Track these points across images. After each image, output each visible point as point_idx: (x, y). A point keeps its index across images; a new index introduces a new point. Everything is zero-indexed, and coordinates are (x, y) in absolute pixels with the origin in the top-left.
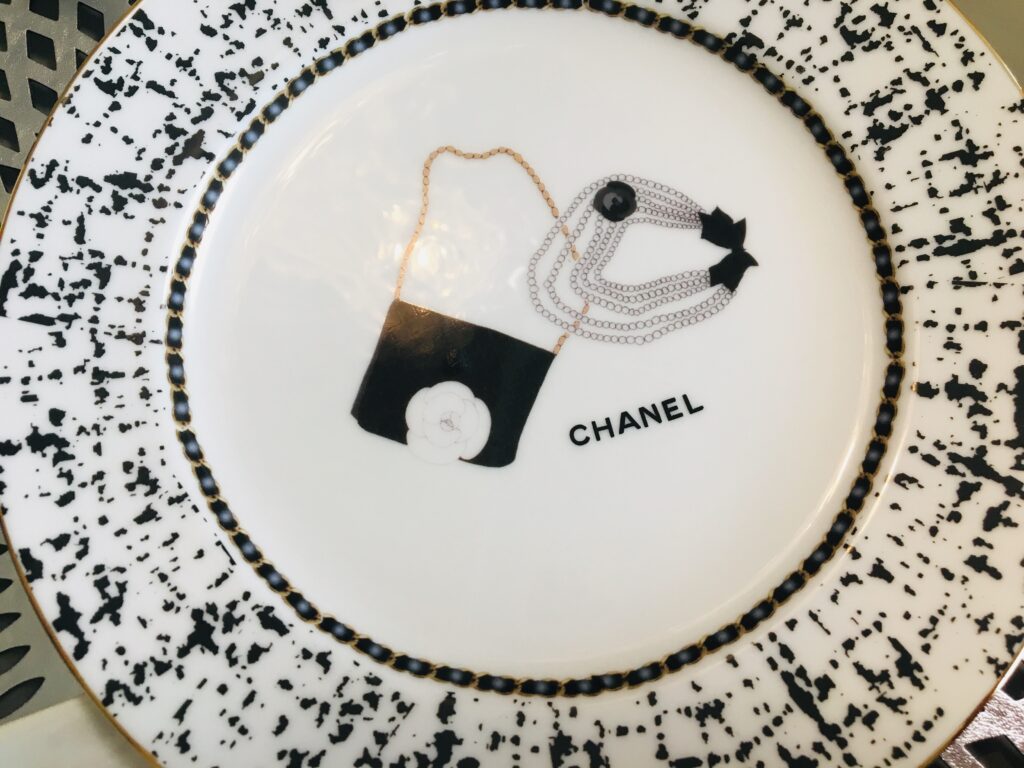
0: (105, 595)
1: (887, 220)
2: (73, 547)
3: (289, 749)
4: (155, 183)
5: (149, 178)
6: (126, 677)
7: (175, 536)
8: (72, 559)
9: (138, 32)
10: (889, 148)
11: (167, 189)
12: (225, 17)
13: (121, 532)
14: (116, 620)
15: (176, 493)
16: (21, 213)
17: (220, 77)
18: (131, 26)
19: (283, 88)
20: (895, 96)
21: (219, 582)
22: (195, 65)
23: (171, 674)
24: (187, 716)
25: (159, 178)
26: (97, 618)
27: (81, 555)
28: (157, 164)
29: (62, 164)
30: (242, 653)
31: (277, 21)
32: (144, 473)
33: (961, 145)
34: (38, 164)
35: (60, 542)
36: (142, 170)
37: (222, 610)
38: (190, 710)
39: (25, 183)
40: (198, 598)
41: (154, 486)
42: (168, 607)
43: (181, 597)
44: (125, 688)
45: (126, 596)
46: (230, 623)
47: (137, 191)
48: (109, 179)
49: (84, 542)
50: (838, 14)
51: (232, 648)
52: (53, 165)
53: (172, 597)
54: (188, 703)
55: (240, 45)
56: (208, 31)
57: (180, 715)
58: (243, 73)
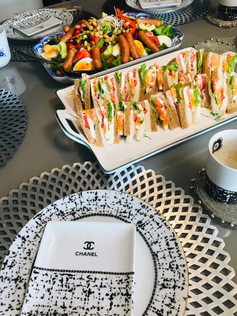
0: (12, 264)
1: (154, 301)
2: (14, 255)
3: (11, 305)
4: (65, 215)
5: (65, 214)
6: (4, 277)
7: (26, 264)
8: (13, 256)
9: (79, 195)
10: (162, 289)
11: (66, 217)
12: (91, 200)
13: (21, 258)
14: (10, 269)
15: (31, 258)
16: (47, 208)
17: (84, 207)
18: (79, 194)
19: (91, 214)
20: (170, 281)
21: (24, 275)
22: (83, 203)
23: (9, 281)
24: (5, 289)
25: (66, 215)
26: (8, 266)
27: (14, 257)
28: (67, 213)
29: (57, 205)
30: (18, 287)
31: (97, 205)
32: (30, 252)
33: (172, 297)
34: (54, 204)
35: (14, 253)
36: (65, 212)
37: (21, 279)
38: (6, 288)
39: (51, 205)
40: (20, 275)
41: (29, 255)
42: (17, 272)
43: (19, 272)
44: (3, 279)
45: (14, 267)
46: (21, 281)
47: (62, 215)
48: (60, 211)
49: (16, 255)
50: (171, 261)
51: (18, 285)
52: (56, 205)
53: (18, 272)
54: (7, 287)
55: (90, 205)
56: (88, 200)
57: (5, 288)
58: (87, 208)
